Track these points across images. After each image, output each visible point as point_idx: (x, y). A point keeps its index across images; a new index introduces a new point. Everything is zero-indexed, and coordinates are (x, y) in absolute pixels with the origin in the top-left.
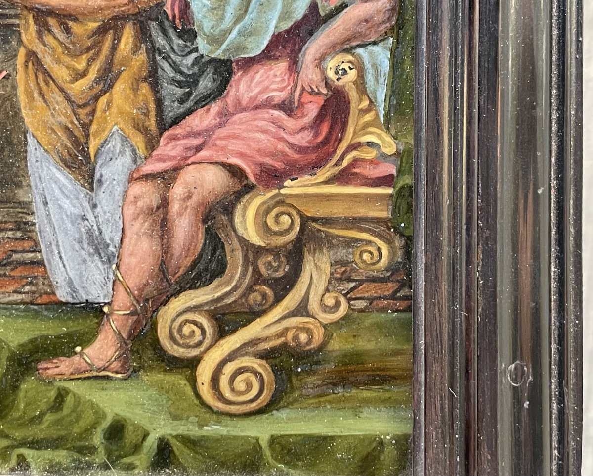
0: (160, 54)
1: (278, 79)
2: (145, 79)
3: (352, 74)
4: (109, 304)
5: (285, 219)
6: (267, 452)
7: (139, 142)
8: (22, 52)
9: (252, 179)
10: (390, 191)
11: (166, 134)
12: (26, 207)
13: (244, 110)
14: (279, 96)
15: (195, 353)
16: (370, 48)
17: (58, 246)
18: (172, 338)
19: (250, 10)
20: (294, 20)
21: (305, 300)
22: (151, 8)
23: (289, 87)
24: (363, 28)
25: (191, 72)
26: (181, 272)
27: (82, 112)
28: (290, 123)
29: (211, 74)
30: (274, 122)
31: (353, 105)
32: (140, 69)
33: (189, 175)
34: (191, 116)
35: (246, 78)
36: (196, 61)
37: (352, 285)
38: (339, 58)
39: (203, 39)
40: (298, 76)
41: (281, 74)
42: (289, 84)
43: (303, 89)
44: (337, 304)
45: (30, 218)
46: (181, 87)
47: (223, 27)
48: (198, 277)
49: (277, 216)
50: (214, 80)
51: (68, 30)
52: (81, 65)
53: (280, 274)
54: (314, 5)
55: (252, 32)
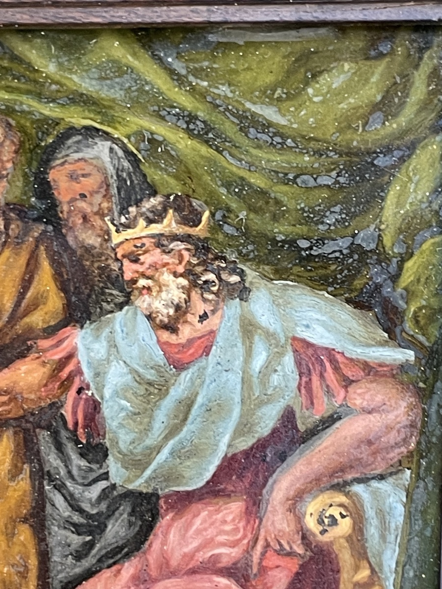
0: (51, 480)
1: (228, 528)
2: (25, 520)
3: (345, 525)
13: (173, 574)
14: (229, 554)
16: (375, 484)
19: (191, 418)
20: (257, 435)
22: (42, 409)
23: (245, 541)
24: (364, 453)
25: (94, 512)
29: (125, 516)
31: (344, 576)
32: (20, 503)
34: (91, 580)
35: (179, 524)
36: (104, 494)
38: (326, 498)
39: (117, 459)
40: (260, 523)
41: (233, 520)
42: (244, 536)
43: (267, 545)
46: (79, 534)
47: (149, 442)
50: (131, 524)
54: (288, 417)
55: (192, 452)
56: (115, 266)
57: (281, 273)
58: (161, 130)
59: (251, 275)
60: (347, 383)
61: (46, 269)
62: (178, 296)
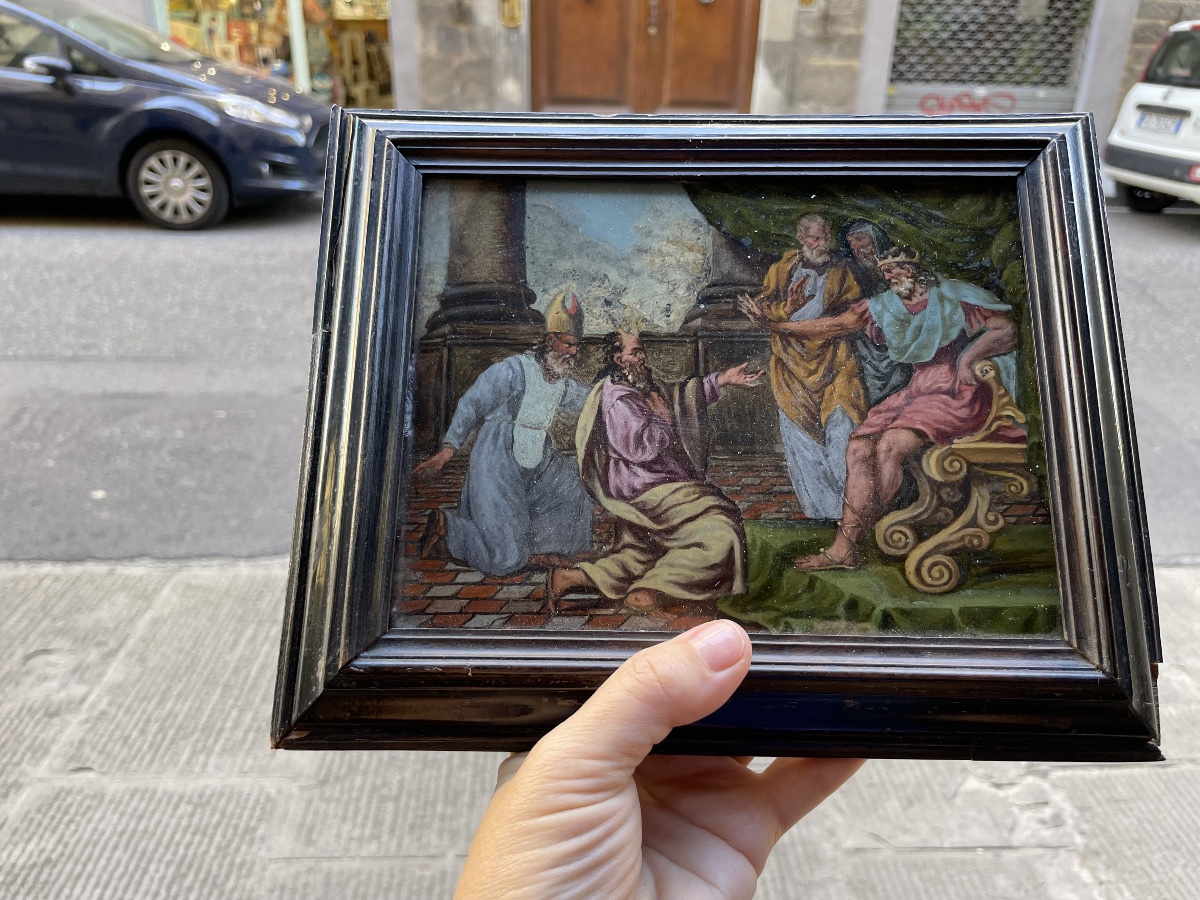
0: (864, 359)
1: (943, 376)
2: (855, 376)
3: (992, 373)
4: (842, 519)
5: (957, 464)
6: (958, 619)
7: (854, 415)
8: (773, 358)
9: (932, 438)
10: (1024, 446)
11: (872, 409)
12: (781, 457)
13: (924, 394)
14: (946, 386)
15: (902, 552)
16: (1002, 357)
17: (803, 482)
18: (887, 543)
19: (922, 333)
20: (951, 339)
21: (975, 516)
22: (857, 331)
23: (951, 381)
24: (997, 345)
25: (886, 371)
26: (889, 498)
27: (815, 397)
28: (955, 403)
29: (900, 372)
30: (944, 403)
31: (994, 392)
32: (852, 369)
33: (889, 436)
34: (888, 399)
35: (922, 376)
36: (889, 365)
37: (1005, 507)
38: (983, 363)
39: (892, 351)
40: (957, 373)
41: (945, 373)
42: (951, 379)
43: (961, 382)
44: (997, 520)
45: (785, 463)
46: (880, 381)
47: (905, 344)
48: (900, 501)
49: (952, 461)
50: (902, 376)
51: (803, 345)
52: (812, 366)
53: (956, 500)
54: (963, 331)
55: (924, 347)
56: (881, 274)
57: (952, 276)
58: (892, 220)
59: (940, 277)
60: (986, 318)
61: (851, 277)
62: (909, 286)
